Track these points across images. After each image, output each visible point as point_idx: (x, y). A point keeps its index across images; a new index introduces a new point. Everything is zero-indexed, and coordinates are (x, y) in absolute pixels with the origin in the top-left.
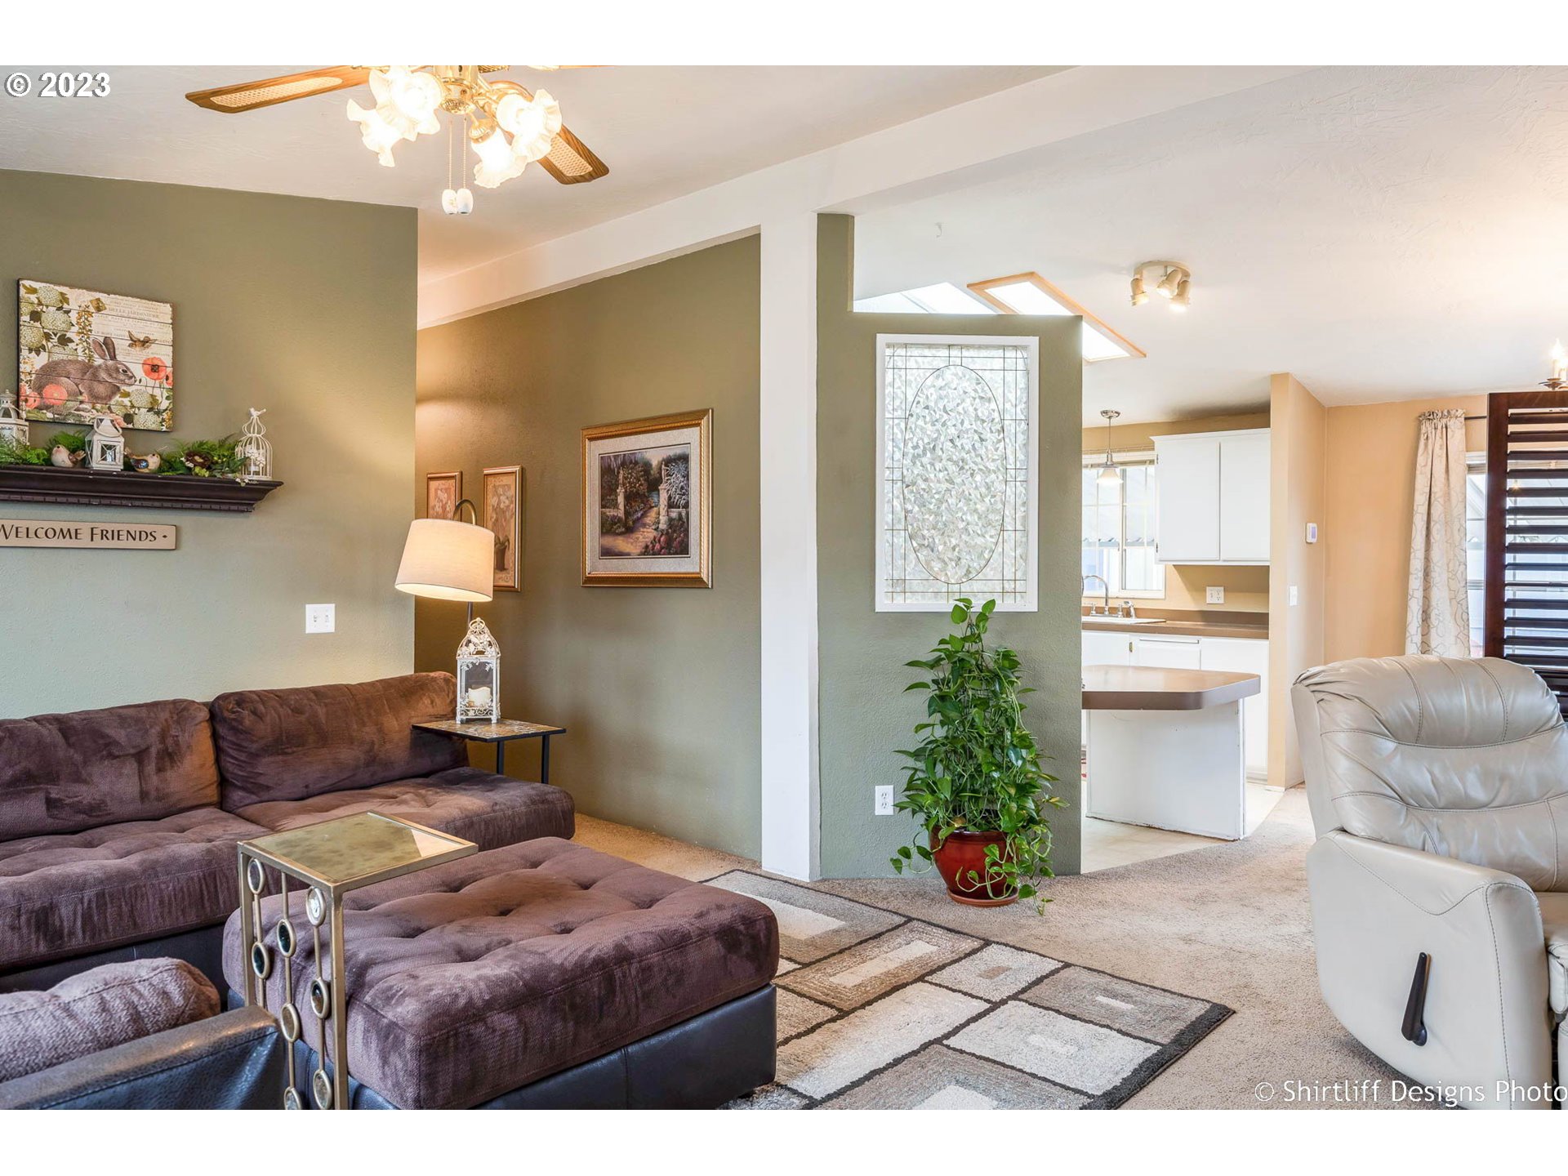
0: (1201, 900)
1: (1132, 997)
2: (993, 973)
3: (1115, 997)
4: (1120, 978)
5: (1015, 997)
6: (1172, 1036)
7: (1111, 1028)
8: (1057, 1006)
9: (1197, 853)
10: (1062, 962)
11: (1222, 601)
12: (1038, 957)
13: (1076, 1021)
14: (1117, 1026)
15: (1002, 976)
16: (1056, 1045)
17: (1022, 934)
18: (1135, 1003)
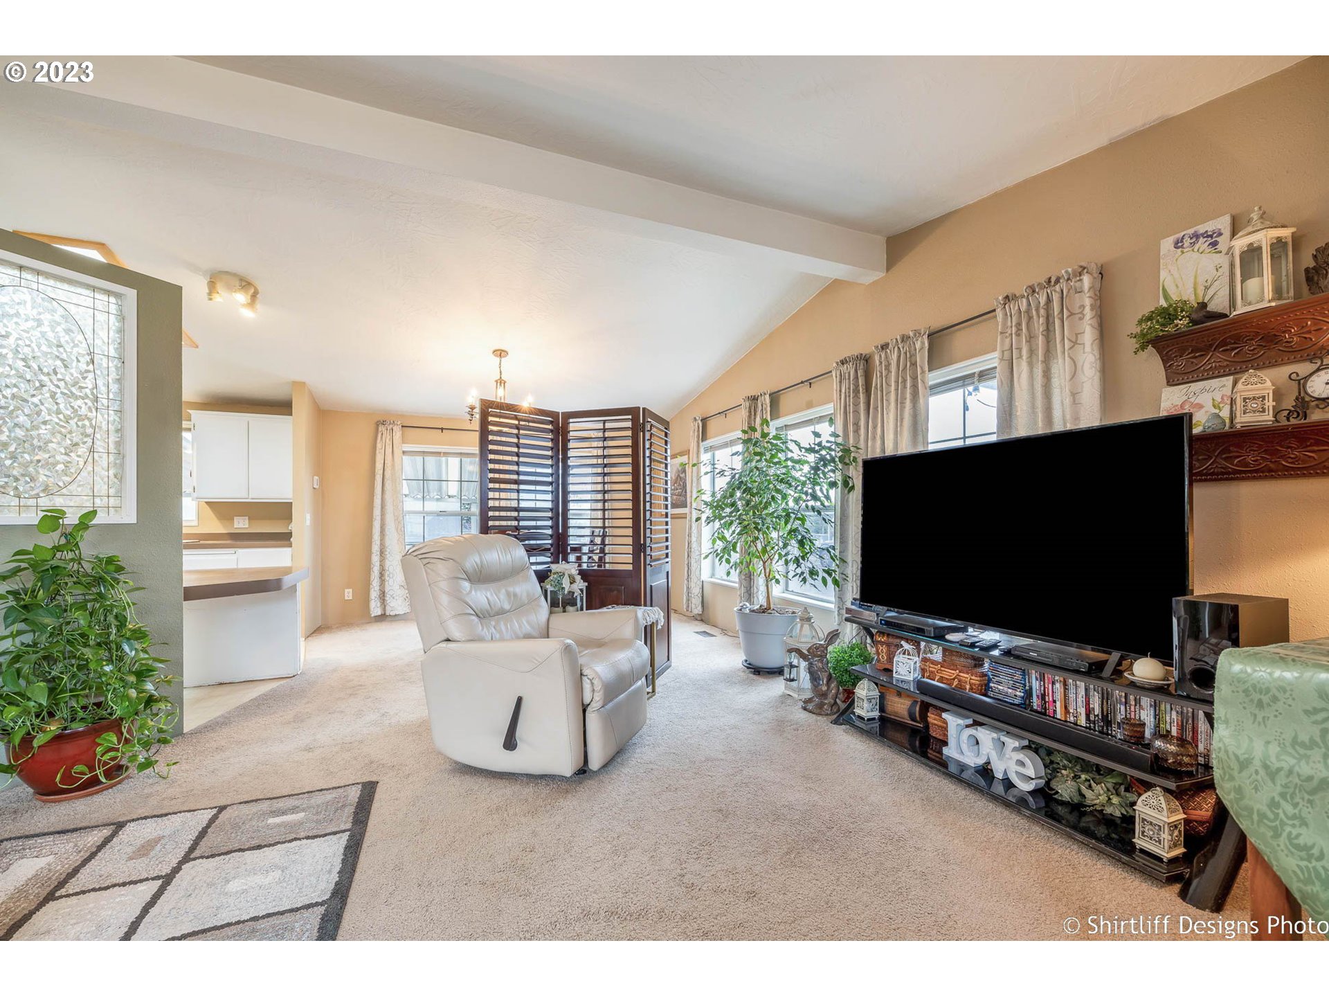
0: (299, 719)
1: (298, 807)
2: (144, 850)
3: (284, 813)
4: (278, 798)
5: (186, 859)
6: (351, 819)
7: (299, 839)
8: (237, 846)
9: (274, 690)
10: (216, 808)
11: (247, 526)
12: (188, 814)
13: (262, 850)
14: (302, 835)
15: (158, 847)
16: (259, 879)
17: (153, 801)
18: (303, 810)
